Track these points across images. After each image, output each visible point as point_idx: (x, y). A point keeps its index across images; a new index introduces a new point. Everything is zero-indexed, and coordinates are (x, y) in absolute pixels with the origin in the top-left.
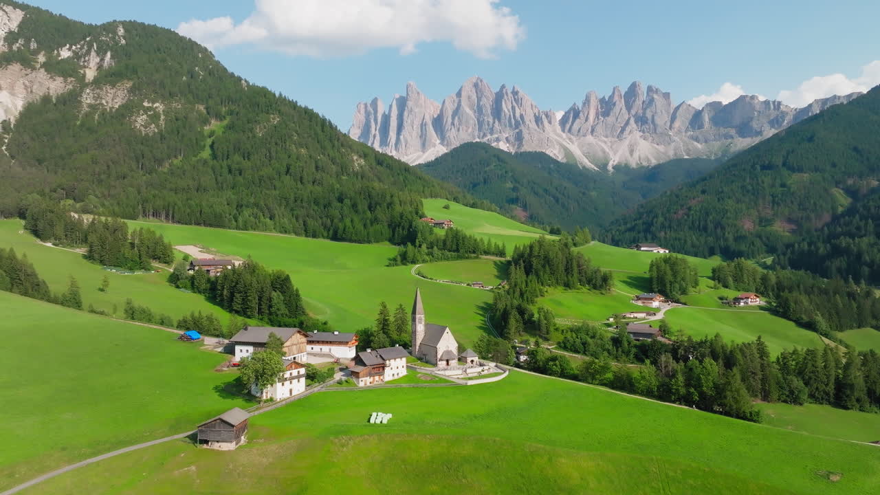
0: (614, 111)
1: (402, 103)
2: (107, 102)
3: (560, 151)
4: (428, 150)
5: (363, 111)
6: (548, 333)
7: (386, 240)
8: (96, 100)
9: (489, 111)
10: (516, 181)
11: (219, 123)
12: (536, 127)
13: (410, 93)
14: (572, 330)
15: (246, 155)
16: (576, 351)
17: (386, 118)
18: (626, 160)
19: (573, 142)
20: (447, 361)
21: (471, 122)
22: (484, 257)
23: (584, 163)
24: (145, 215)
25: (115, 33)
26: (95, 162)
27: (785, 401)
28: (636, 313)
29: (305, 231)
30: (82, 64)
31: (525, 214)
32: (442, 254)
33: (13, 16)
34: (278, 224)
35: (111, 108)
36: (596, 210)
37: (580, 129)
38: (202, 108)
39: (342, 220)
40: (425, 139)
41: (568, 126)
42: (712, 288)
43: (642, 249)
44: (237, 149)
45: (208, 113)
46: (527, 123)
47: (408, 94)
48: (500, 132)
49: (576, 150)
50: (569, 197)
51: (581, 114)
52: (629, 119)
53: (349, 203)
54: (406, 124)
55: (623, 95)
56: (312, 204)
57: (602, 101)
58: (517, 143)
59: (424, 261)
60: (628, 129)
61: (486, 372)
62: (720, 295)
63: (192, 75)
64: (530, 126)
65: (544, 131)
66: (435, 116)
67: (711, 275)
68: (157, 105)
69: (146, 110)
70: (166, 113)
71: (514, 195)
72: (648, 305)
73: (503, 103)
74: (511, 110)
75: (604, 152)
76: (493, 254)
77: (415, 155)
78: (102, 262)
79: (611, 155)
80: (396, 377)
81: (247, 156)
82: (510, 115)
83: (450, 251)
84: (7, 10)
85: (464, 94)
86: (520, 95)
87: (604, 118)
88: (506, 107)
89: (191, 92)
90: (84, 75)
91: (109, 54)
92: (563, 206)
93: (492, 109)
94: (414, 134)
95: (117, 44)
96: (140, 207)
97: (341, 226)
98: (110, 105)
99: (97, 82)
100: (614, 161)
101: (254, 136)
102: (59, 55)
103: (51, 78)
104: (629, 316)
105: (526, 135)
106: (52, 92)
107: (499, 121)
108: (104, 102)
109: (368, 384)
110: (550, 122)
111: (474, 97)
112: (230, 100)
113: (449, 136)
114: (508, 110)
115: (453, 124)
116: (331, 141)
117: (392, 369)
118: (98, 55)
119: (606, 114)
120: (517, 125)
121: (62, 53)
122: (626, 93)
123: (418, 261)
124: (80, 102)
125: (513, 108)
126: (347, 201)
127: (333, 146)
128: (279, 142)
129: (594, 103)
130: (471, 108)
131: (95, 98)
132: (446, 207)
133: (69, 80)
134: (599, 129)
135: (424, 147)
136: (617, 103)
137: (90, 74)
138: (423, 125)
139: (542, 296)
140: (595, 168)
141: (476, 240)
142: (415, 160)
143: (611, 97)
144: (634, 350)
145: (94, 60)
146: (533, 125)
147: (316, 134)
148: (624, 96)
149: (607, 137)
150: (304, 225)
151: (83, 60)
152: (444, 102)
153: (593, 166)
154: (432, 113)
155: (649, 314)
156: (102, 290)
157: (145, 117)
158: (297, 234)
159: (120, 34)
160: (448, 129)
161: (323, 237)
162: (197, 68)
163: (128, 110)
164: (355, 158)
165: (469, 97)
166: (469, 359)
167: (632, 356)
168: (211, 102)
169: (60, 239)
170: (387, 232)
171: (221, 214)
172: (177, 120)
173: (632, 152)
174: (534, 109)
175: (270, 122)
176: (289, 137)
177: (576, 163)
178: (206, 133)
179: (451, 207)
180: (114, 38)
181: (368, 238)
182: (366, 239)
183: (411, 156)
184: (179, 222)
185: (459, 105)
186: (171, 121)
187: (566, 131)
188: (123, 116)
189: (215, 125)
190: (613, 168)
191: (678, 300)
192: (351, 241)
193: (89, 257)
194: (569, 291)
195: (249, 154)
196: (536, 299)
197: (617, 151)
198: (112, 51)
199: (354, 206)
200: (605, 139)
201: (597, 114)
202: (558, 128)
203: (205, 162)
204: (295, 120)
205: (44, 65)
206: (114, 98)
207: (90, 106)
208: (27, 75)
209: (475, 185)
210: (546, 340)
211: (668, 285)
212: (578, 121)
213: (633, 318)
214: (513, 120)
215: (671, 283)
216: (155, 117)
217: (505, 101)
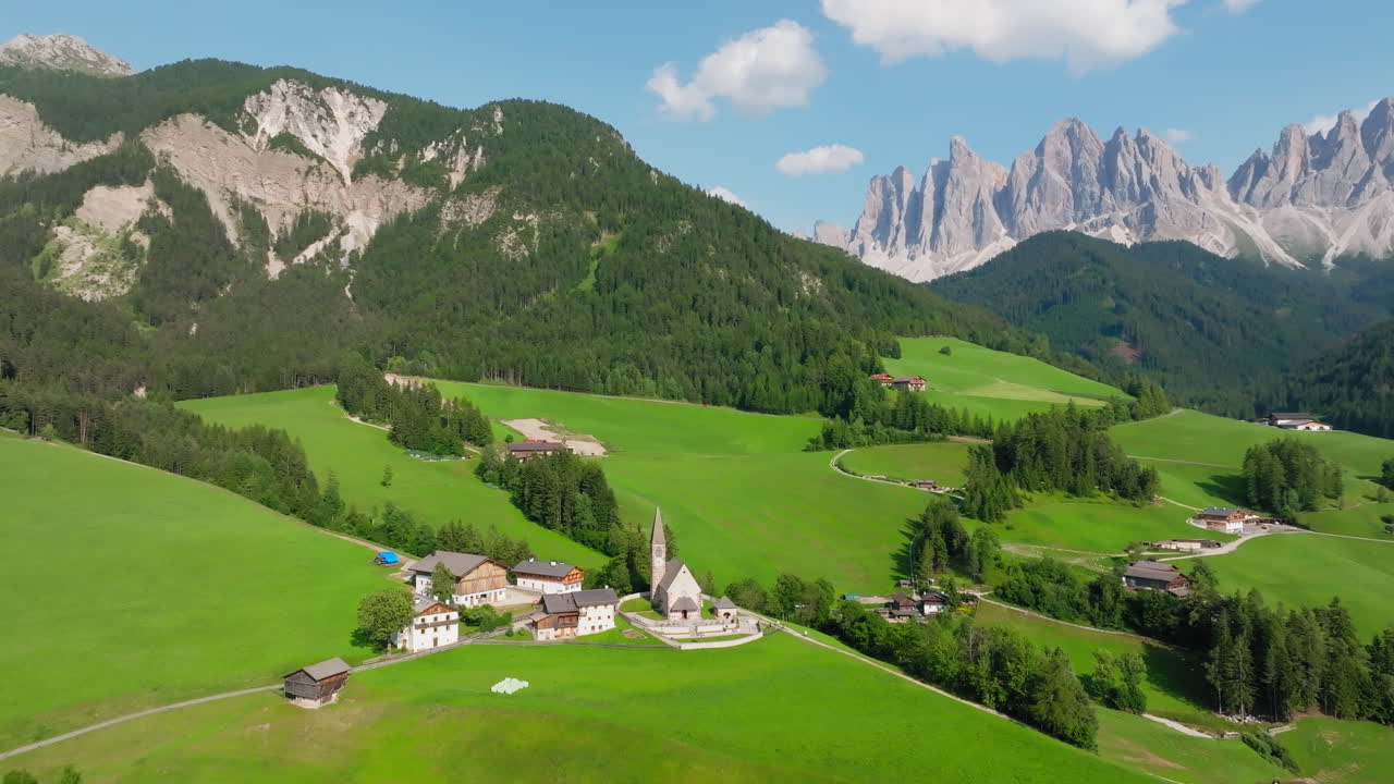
0: (1340, 155)
1: (943, 174)
2: (471, 218)
3: (1226, 237)
4: (986, 246)
5: (879, 191)
6: (980, 570)
7: (815, 409)
8: (458, 216)
9: (1094, 175)
10: (1122, 295)
11: (612, 237)
12: (1182, 197)
13: (955, 156)
14: (1025, 569)
15: (640, 283)
16: (1023, 604)
17: (917, 198)
18: (1362, 245)
19: (1253, 219)
20: (685, 612)
21: (1061, 196)
22: (957, 438)
23: (1273, 256)
24: (491, 375)
25: (491, 120)
26: (439, 304)
27: (1374, 719)
28: (1183, 541)
29: (703, 394)
30: (448, 166)
31: (1133, 352)
32: (888, 433)
33: (374, 111)
34: (661, 386)
35: (475, 225)
36: (1281, 341)
37: (1268, 195)
38: (591, 216)
39: (754, 378)
40: (981, 229)
41: (1244, 191)
42: (1373, 499)
43: (1280, 422)
44: (628, 275)
45: (599, 223)
46: (1164, 189)
47: (952, 157)
48: (1114, 210)
49: (1259, 233)
50: (1224, 321)
51: (1271, 168)
52: (1371, 170)
53: (770, 351)
54: (950, 210)
55: (1359, 127)
56: (718, 353)
57: (1316, 140)
58: (1144, 226)
59: (859, 444)
60: (1368, 189)
61: (729, 632)
62: (1385, 515)
63: (584, 170)
64: (1171, 195)
65: (1196, 202)
66: (1000, 189)
67: (1380, 474)
68: (531, 216)
69: (516, 225)
70: (542, 227)
71: (1114, 320)
72: (1220, 528)
73: (1119, 158)
74: (1133, 170)
75: (1317, 232)
76: (972, 434)
77: (964, 255)
78: (406, 444)
79: (1332, 237)
80: (597, 630)
81: (639, 285)
82: (1132, 179)
83: (902, 428)
84: (368, 104)
85: (1049, 149)
86: (1153, 139)
87: (1318, 170)
88: (1124, 166)
89: (579, 194)
90: (449, 181)
91: (480, 150)
92: (1210, 337)
93: (1099, 172)
94: (963, 221)
95: (491, 135)
96: (483, 364)
97: (750, 386)
98: (474, 221)
99: (461, 191)
100: (1337, 249)
101: (654, 255)
102: (422, 157)
103: (410, 189)
104: (1168, 546)
105: (1161, 212)
106: (410, 209)
107: (1112, 188)
108: (467, 217)
109: (552, 638)
110: (1209, 186)
111: (1067, 153)
112: (631, 201)
113: (1022, 222)
114: (1129, 170)
115: (1029, 200)
116: (767, 253)
117: (590, 619)
118: (467, 153)
119: (1322, 163)
120: (1145, 194)
121: (426, 154)
122: (1366, 122)
123: (849, 443)
124: (440, 219)
125: (1138, 166)
126: (768, 349)
127: (771, 262)
128: (687, 261)
129: (1296, 144)
130: (1061, 171)
131: (457, 214)
132: (945, 351)
133: (431, 189)
134: (1309, 192)
135: (979, 241)
136: (1346, 142)
137: (456, 178)
138: (978, 207)
139: (1017, 506)
140: (1297, 263)
141: (943, 411)
142: (963, 264)
143: (1334, 132)
144: (1121, 607)
145: (462, 159)
146: (1176, 194)
147: (745, 245)
148: (1362, 129)
149: (1323, 204)
150: (703, 386)
151: (449, 160)
152: (1014, 165)
153: (1291, 260)
154: (993, 184)
155: (1206, 544)
156: (384, 484)
157: (513, 235)
158: (690, 399)
159: (497, 120)
160: (1020, 211)
161: (728, 405)
162: (591, 159)
163: (495, 225)
164: (804, 277)
165: (1058, 154)
166: (722, 612)
167: (1118, 617)
168: (604, 206)
169: (370, 413)
170: (817, 395)
171: (584, 372)
172: (555, 236)
173: (1375, 231)
174: (1178, 165)
175: (678, 231)
176: (703, 254)
177: (1259, 255)
178: (592, 253)
179: (954, 352)
180: (489, 126)
181: (786, 406)
182: (783, 408)
183: (956, 258)
184: (530, 385)
185: (1040, 169)
186: (548, 238)
187: (1241, 199)
188: (487, 235)
189: (607, 240)
190: (1335, 261)
191: (1294, 520)
192: (763, 411)
193: (393, 437)
194: (1075, 498)
195: (643, 281)
196: (1004, 512)
197: (1344, 231)
198: (483, 145)
199: (777, 357)
200: (1321, 209)
201: (1304, 164)
202: (1226, 198)
203: (582, 297)
204: (715, 225)
205: (403, 174)
206: (479, 211)
207: (450, 224)
208: (383, 187)
209: (1047, 305)
210: (979, 581)
211: (1277, 494)
212: (1263, 181)
213: (1173, 550)
214: (1136, 185)
215: (1283, 489)
216: (527, 235)
217: (1123, 155)
